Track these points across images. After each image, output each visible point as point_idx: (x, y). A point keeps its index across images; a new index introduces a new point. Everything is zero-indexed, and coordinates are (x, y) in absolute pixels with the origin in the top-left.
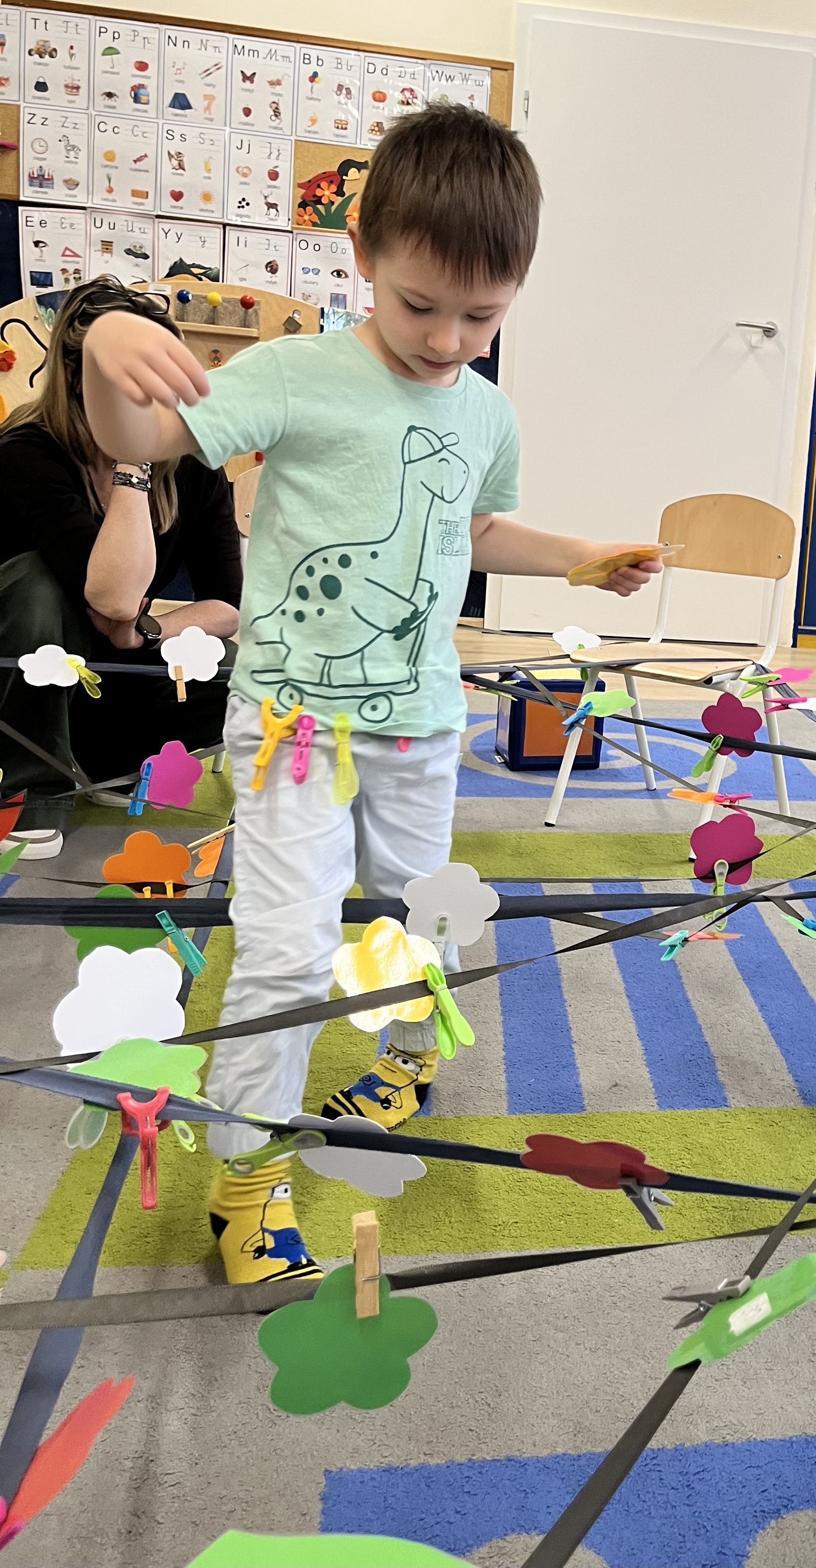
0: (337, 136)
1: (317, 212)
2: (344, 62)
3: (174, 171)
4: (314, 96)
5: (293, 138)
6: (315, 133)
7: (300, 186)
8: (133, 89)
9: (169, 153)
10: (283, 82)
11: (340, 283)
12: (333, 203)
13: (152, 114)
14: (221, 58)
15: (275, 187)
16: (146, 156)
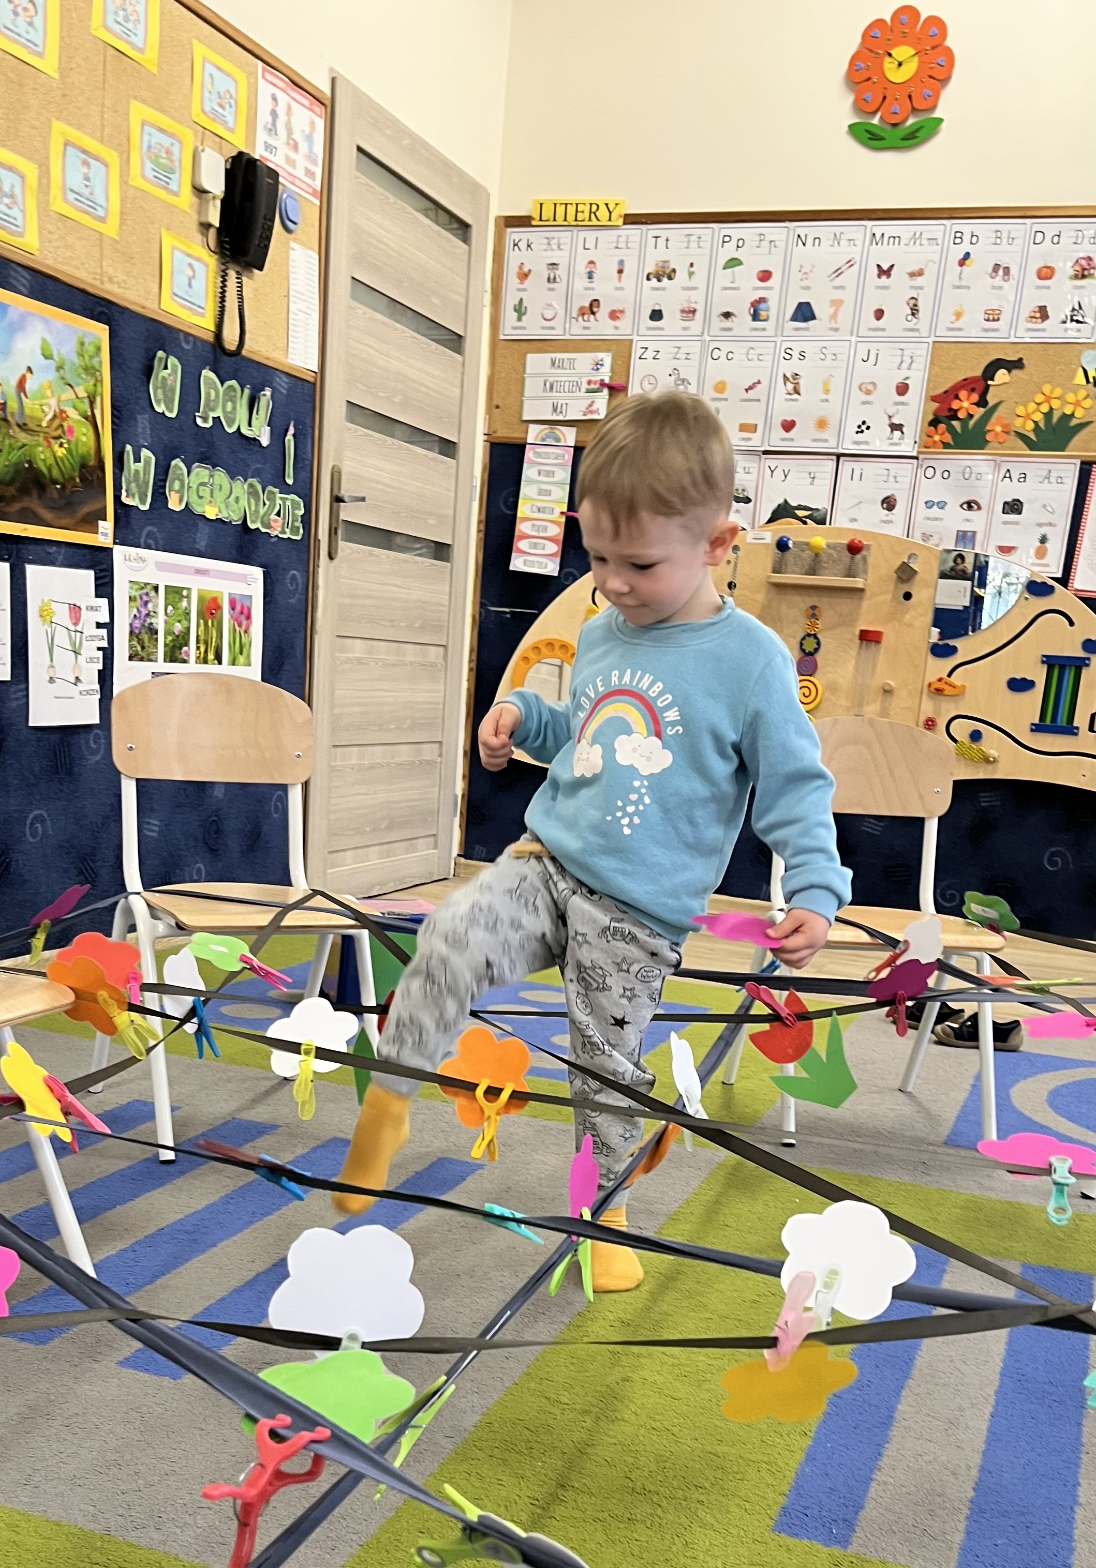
0: (986, 330)
1: (951, 430)
2: (1005, 234)
3: (789, 397)
4: (963, 283)
5: (930, 340)
6: (959, 329)
7: (934, 399)
8: (753, 305)
9: (785, 376)
10: (926, 272)
11: (970, 518)
12: (971, 416)
13: (771, 332)
14: (855, 253)
15: (903, 404)
16: (759, 382)
